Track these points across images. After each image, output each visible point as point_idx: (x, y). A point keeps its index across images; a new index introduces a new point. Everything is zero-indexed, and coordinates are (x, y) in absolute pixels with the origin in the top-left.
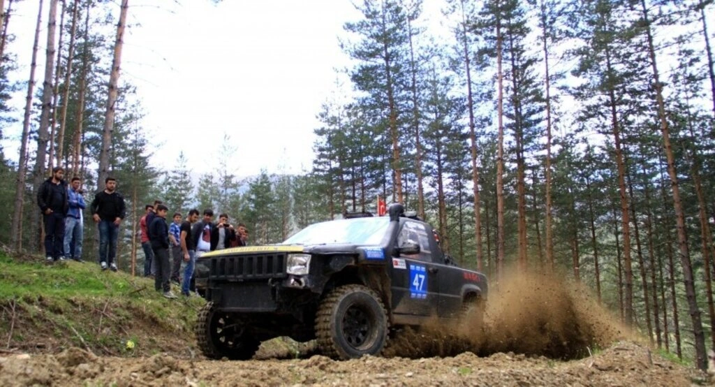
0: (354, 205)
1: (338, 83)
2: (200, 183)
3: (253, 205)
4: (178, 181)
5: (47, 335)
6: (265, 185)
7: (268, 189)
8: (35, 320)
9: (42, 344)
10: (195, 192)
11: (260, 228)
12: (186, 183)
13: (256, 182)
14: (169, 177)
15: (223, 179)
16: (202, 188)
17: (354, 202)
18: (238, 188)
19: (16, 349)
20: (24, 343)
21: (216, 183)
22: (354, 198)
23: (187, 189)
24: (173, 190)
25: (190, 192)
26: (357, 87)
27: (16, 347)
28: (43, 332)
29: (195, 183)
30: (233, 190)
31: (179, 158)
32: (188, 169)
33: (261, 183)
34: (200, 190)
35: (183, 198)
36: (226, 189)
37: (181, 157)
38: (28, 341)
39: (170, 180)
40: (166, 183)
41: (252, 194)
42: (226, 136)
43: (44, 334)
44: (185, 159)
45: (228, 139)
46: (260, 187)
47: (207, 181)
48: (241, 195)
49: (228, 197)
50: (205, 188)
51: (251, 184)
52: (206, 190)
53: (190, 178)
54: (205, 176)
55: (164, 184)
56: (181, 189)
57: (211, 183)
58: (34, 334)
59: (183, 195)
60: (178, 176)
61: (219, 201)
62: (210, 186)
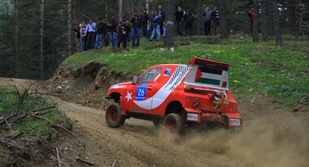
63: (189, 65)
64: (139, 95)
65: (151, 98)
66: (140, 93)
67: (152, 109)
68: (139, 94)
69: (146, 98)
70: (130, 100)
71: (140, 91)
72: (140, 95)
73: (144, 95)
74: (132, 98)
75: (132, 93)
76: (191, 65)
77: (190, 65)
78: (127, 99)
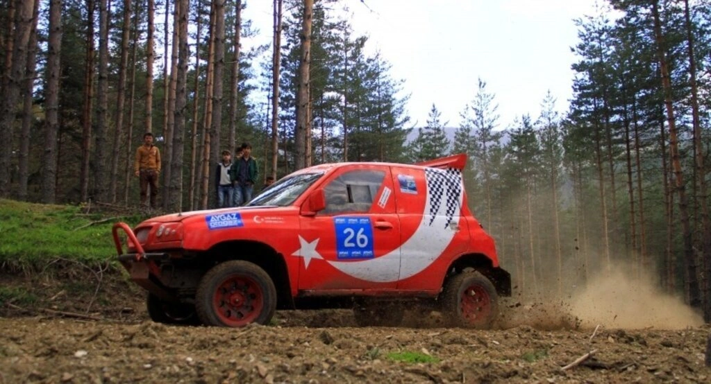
0: (628, 149)
1: (597, 6)
2: (455, 137)
3: (516, 158)
4: (431, 137)
5: (140, 300)
6: (529, 134)
7: (532, 138)
8: (130, 283)
9: (130, 308)
10: (451, 147)
11: (526, 182)
12: (441, 138)
13: (519, 132)
14: (423, 134)
15: (479, 131)
16: (458, 143)
17: (628, 146)
18: (499, 140)
19: (97, 314)
20: (109, 308)
21: (473, 137)
22: (628, 142)
23: (442, 145)
24: (428, 147)
25: (445, 147)
26: (612, 7)
27: (97, 311)
28: (136, 296)
29: (451, 138)
30: (492, 142)
31: (432, 113)
32: (441, 124)
33: (524, 132)
34: (456, 144)
35: (438, 155)
36: (484, 142)
37: (433, 111)
38: (115, 306)
39: (424, 137)
40: (420, 140)
41: (514, 145)
42: (481, 83)
43: (137, 299)
44: (438, 113)
45: (483, 87)
46: (522, 137)
47: (463, 135)
48: (502, 147)
49: (487, 150)
50: (461, 143)
51: (512, 135)
52: (463, 145)
53: (444, 133)
54: (461, 129)
55: (418, 142)
56: (436, 146)
57: (468, 137)
58: (125, 299)
59: (438, 152)
60: (433, 132)
61: (477, 155)
62: (466, 140)
63: (453, 169)
64: (347, 244)
65: (396, 252)
66: (354, 240)
67: (401, 278)
68: (350, 242)
69: (376, 252)
70: (314, 261)
71: (349, 233)
72: (352, 245)
73: (367, 246)
74: (322, 255)
75: (319, 242)
76: (458, 171)
77: (455, 170)
78: (301, 259)
